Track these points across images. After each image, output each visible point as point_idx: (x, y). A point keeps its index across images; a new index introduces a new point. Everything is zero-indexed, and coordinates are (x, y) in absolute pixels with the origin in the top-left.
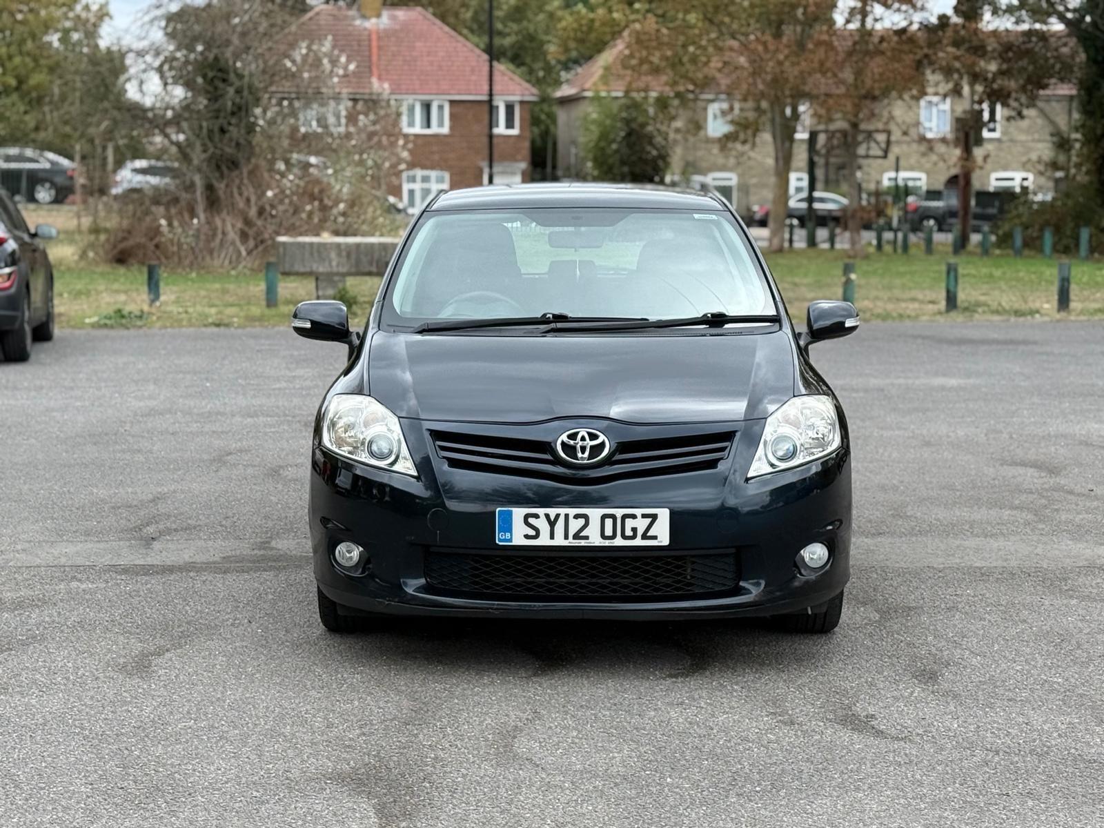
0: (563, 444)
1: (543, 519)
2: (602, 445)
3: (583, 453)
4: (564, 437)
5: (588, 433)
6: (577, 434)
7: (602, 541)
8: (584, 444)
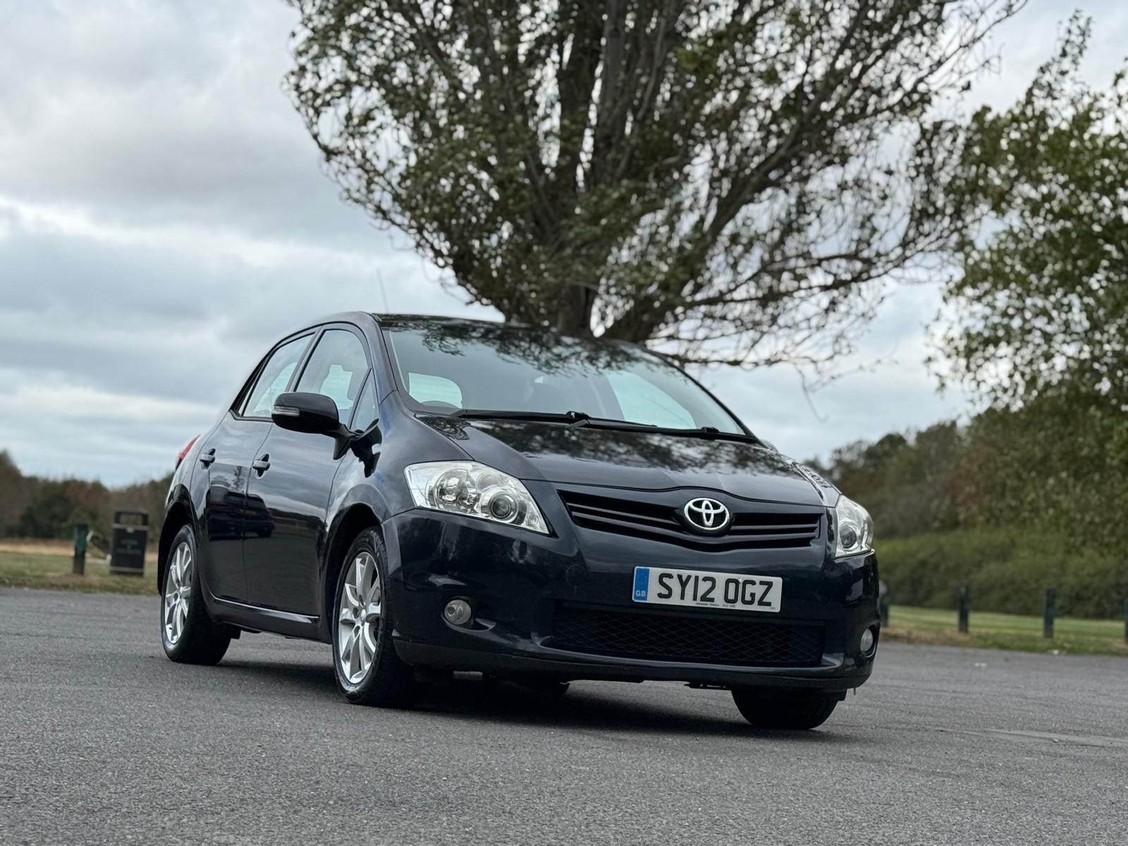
0: (690, 511)
1: (676, 579)
2: (723, 514)
3: (708, 520)
4: (690, 504)
5: (711, 502)
6: (702, 502)
7: (725, 604)
8: (708, 511)
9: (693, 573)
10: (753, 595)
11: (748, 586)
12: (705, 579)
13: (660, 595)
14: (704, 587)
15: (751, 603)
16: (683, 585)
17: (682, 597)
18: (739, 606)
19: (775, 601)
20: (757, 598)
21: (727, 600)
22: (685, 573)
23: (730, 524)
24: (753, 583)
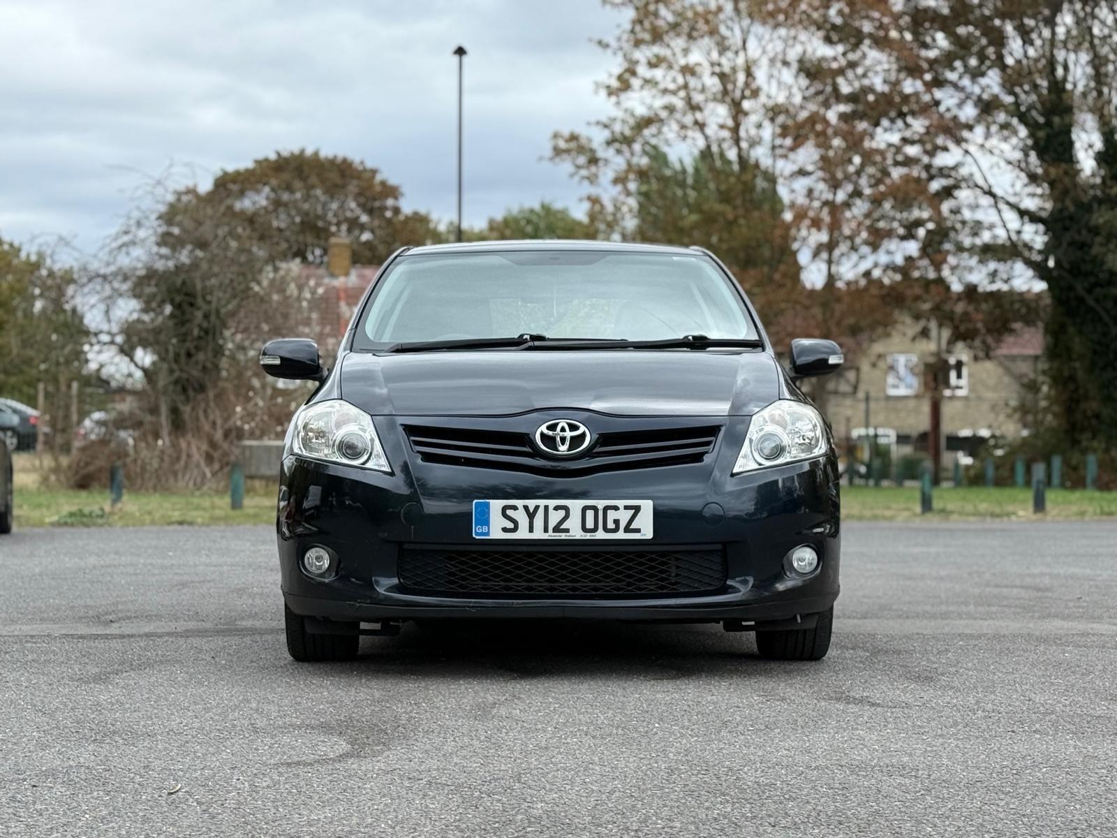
0: (542, 434)
1: (522, 511)
2: (583, 435)
3: (563, 444)
4: (543, 428)
5: (568, 424)
6: (556, 425)
7: (583, 534)
8: (564, 435)
9: (542, 503)
10: (617, 522)
11: (609, 511)
12: (557, 508)
13: (505, 530)
14: (555, 517)
15: (616, 530)
16: (531, 516)
17: (531, 530)
18: (601, 535)
19: (645, 528)
20: (623, 525)
21: (584, 529)
22: (532, 503)
23: (591, 446)
24: (616, 508)
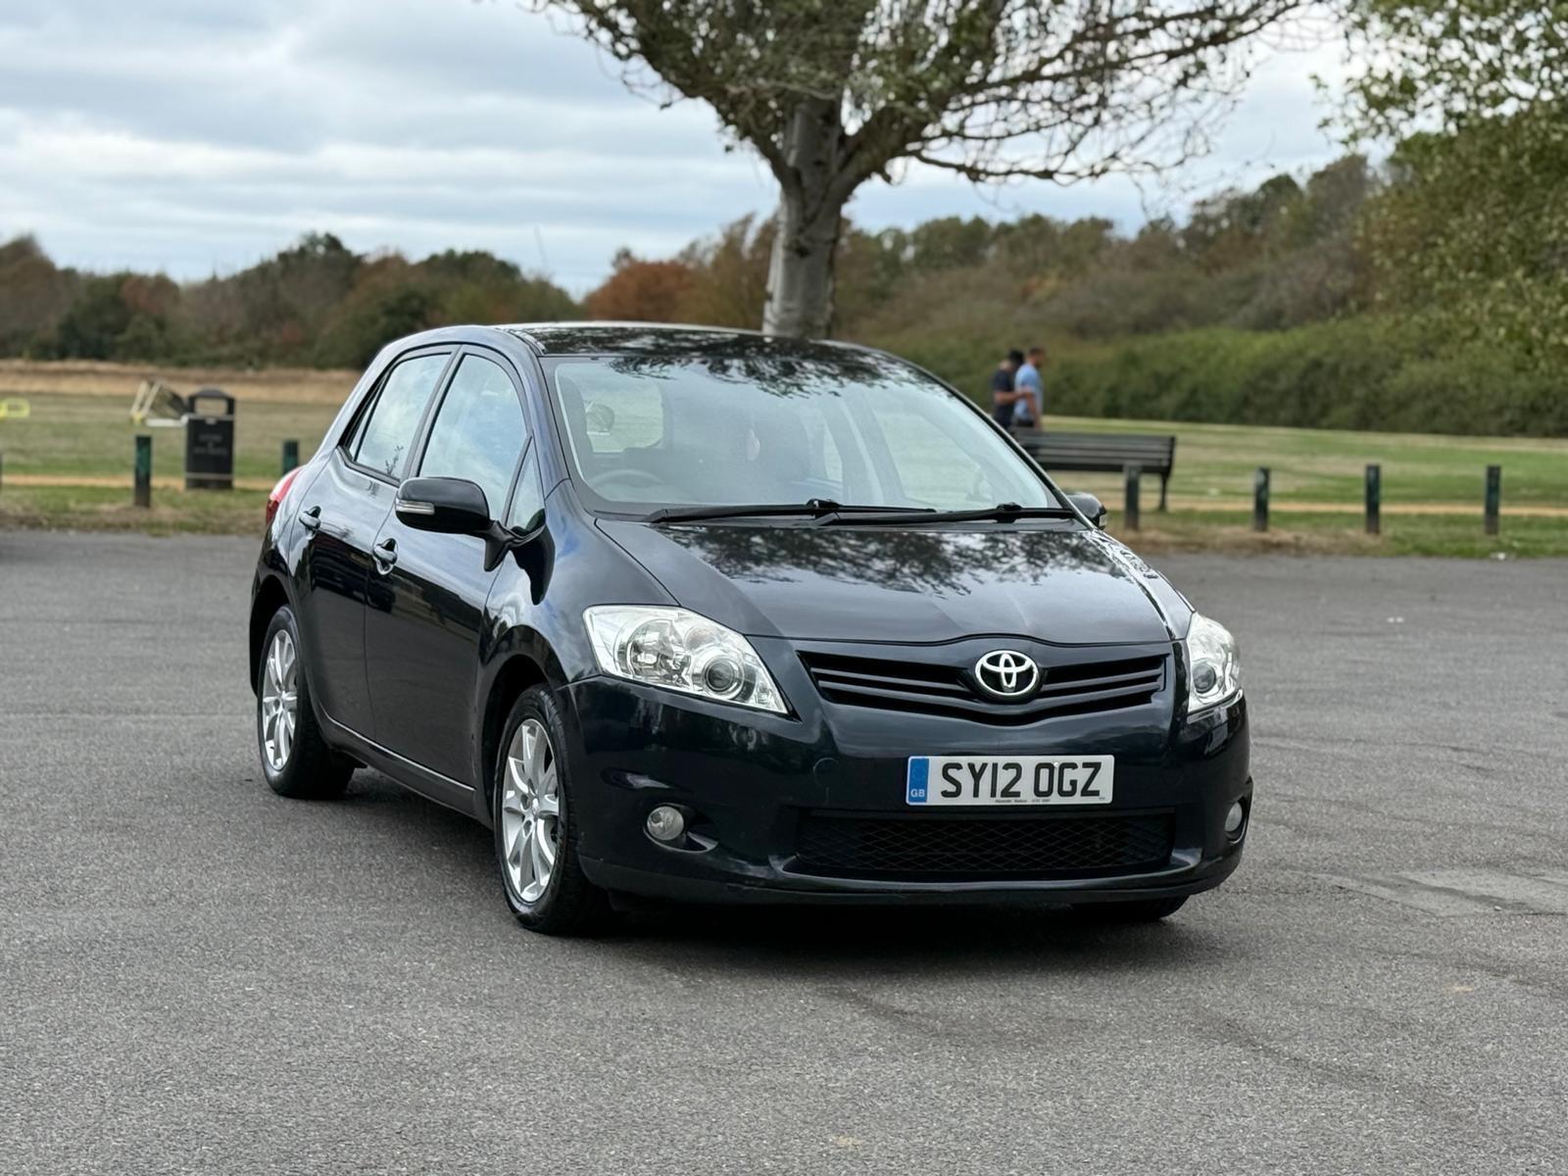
0: (984, 670)
1: (966, 771)
2: (1030, 671)
3: (1009, 681)
4: (983, 661)
5: (1013, 657)
6: (999, 656)
7: (1035, 797)
8: (1008, 670)
9: (990, 760)
10: (1073, 783)
11: (1066, 770)
12: (1007, 767)
13: (945, 794)
14: (1005, 778)
15: (1072, 793)
16: (977, 776)
17: (976, 794)
18: (1055, 799)
19: (1105, 789)
20: (1080, 787)
21: (1038, 793)
22: (978, 761)
23: (1040, 683)
24: (1074, 766)
